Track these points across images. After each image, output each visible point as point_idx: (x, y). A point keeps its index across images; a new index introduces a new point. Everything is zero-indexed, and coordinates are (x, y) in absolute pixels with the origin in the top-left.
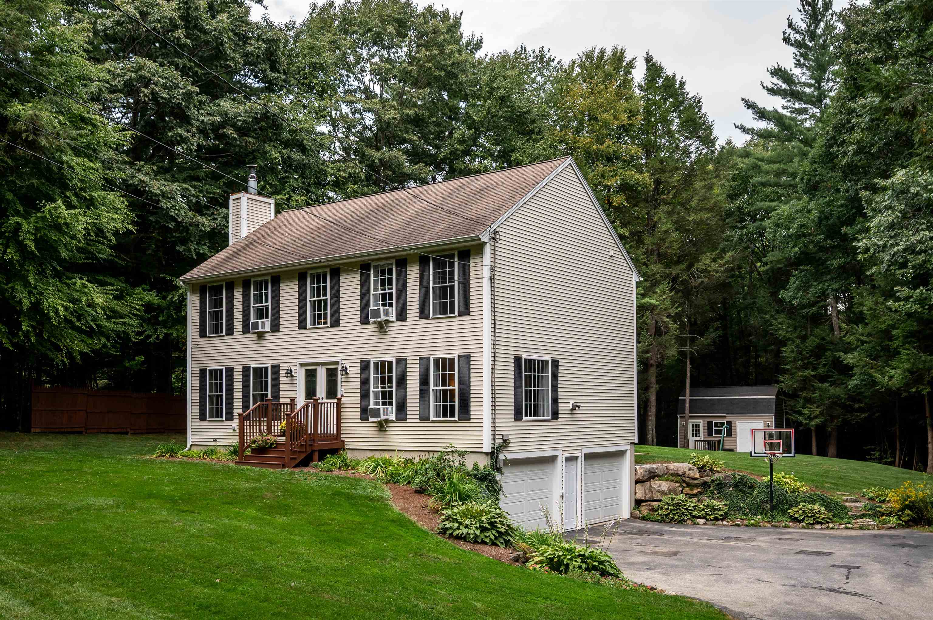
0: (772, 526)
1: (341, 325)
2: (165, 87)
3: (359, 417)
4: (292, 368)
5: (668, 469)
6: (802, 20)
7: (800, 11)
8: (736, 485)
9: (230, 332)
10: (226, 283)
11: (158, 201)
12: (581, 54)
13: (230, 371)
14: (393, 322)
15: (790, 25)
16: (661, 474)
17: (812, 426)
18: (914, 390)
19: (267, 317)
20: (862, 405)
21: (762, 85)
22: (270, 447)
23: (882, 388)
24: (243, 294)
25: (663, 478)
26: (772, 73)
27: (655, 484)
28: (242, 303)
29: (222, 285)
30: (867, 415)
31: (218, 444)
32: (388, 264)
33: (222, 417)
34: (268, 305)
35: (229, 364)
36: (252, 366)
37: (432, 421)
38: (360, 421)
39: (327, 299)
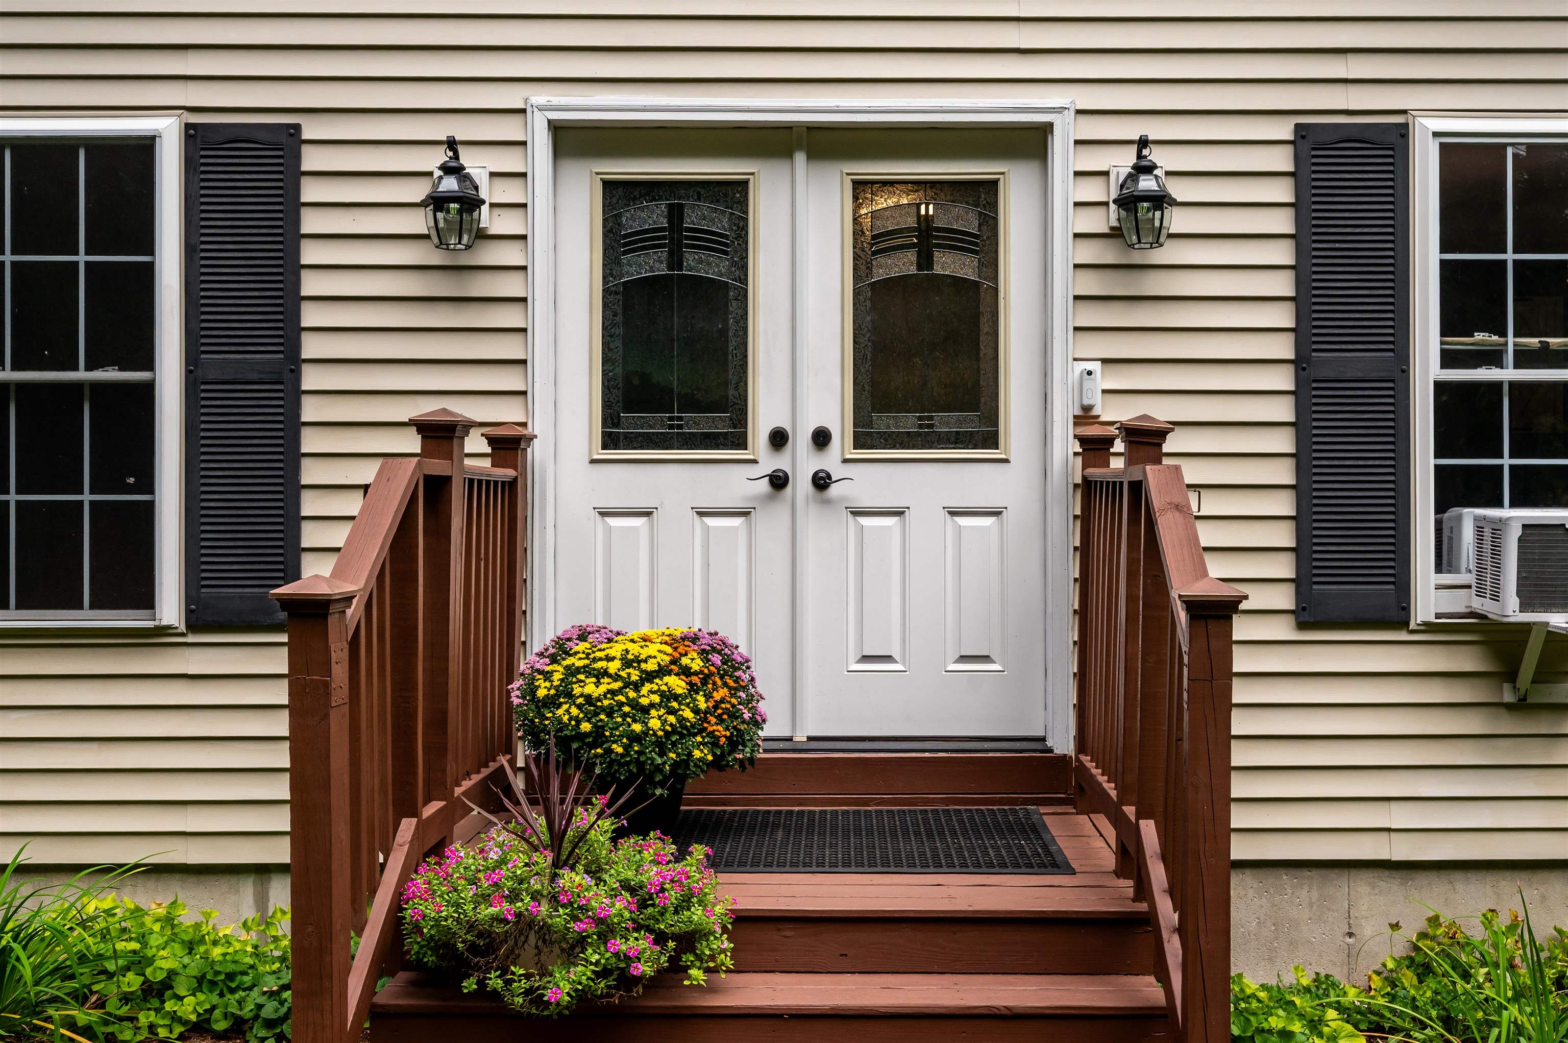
38: (1285, 630)
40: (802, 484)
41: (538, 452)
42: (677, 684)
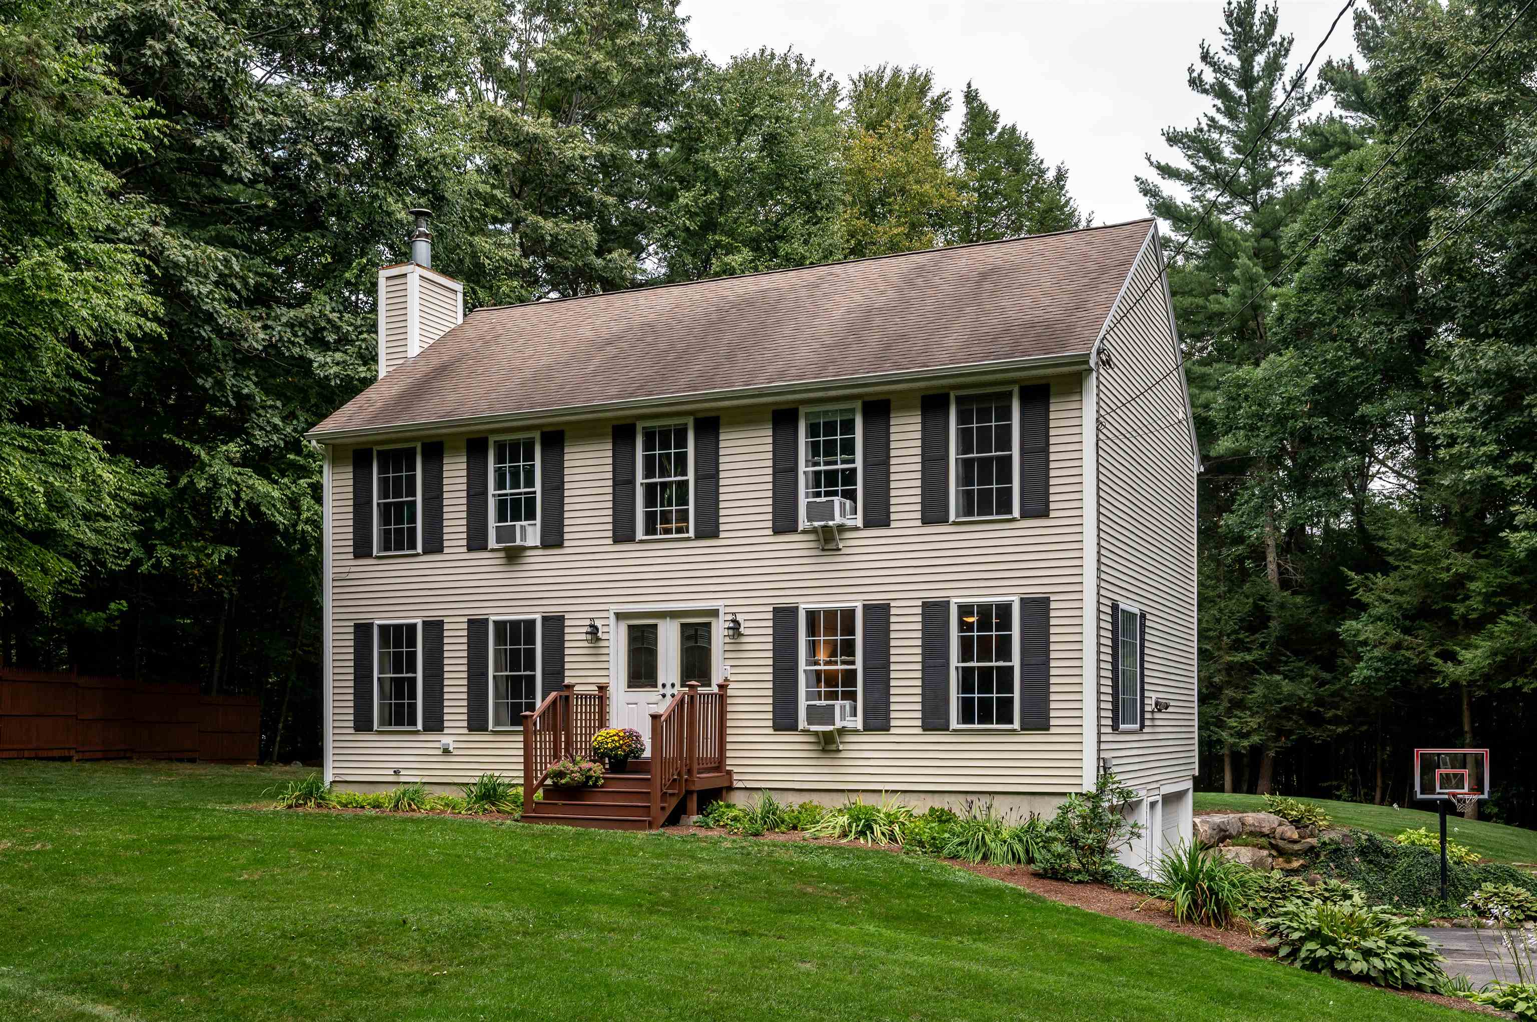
0: (1454, 925)
1: (722, 535)
2: (192, 41)
3: (770, 723)
4: (598, 623)
5: (1243, 824)
6: (1225, 49)
7: (1225, 33)
8: (1362, 852)
9: (435, 545)
10: (424, 446)
11: (181, 280)
12: (856, 77)
13: (434, 628)
14: (856, 529)
15: (1205, 57)
16: (1234, 833)
17: (1244, 747)
18: (1509, 685)
19: (531, 516)
20: (1339, 713)
21: (1149, 159)
22: (595, 785)
23: (1444, 681)
24: (468, 469)
25: (1240, 841)
26: (1169, 140)
27: (1230, 852)
28: (464, 487)
29: (414, 449)
30: (1346, 728)
31: (403, 779)
32: (842, 411)
33: (415, 724)
34: (535, 493)
35: (433, 614)
36: (493, 618)
37: (954, 730)
38: (771, 731)
39: (687, 481)
40: (669, 696)
41: (611, 689)
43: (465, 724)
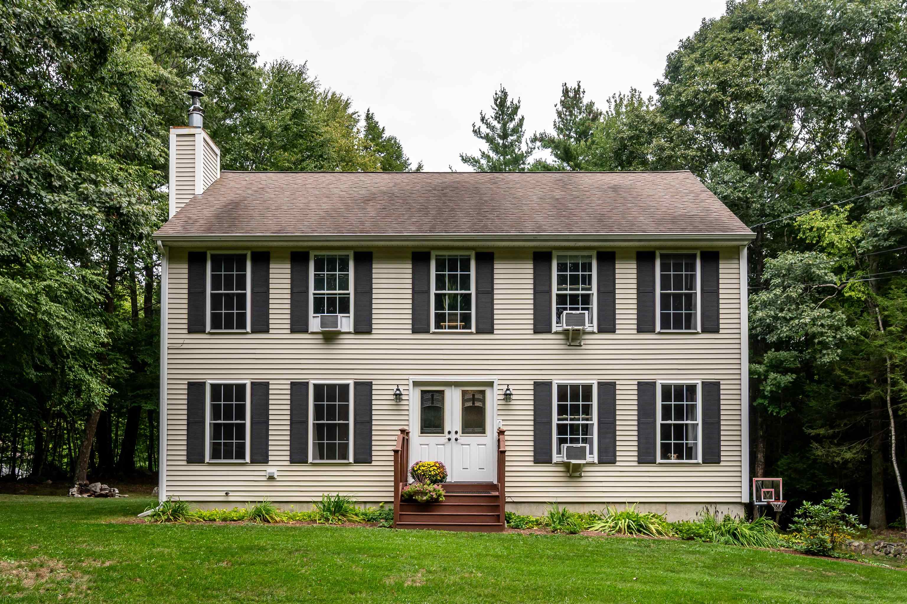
1: (496, 332)
3: (532, 459)
4: (400, 388)
9: (262, 327)
10: (253, 253)
13: (262, 387)
14: (593, 333)
19: (345, 309)
24: (292, 274)
28: (288, 286)
29: (245, 256)
31: (231, 499)
32: (583, 257)
33: (244, 458)
34: (349, 294)
35: (260, 377)
36: (312, 382)
37: (660, 463)
38: (532, 464)
39: (470, 295)
40: (453, 440)
41: (410, 434)
42: (436, 468)
43: (288, 458)
